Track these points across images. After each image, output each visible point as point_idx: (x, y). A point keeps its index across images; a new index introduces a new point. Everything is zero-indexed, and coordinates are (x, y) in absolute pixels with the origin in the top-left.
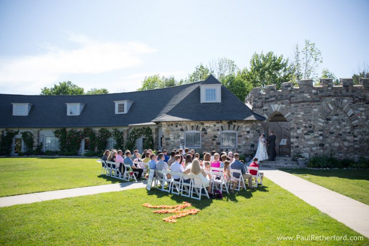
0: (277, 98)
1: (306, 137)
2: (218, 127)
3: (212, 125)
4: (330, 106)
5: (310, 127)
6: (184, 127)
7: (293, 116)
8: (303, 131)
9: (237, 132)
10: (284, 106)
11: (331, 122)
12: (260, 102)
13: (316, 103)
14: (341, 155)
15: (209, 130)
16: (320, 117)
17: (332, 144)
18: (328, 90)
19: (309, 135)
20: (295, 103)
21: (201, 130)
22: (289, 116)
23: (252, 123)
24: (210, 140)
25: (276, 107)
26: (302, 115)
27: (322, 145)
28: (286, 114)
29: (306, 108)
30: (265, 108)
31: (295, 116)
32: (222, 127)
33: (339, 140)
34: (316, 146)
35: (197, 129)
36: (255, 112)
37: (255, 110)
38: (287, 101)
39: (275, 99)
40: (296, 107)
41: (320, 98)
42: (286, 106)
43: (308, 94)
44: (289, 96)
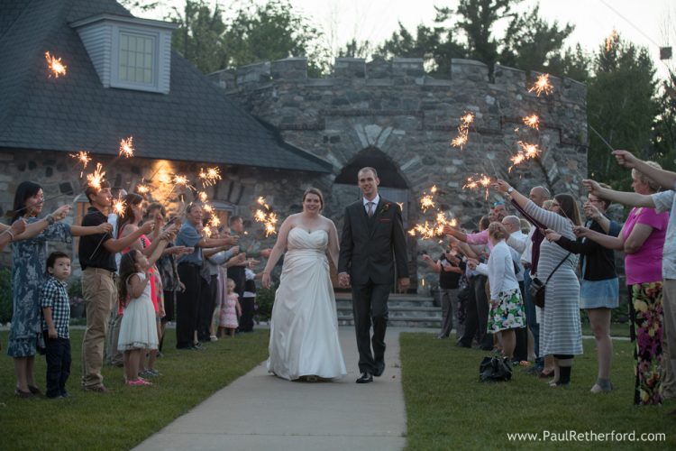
0: (376, 105)
5: (478, 205)
6: (73, 179)
7: (431, 168)
8: (458, 215)
9: (234, 210)
10: (403, 132)
12: (314, 112)
13: (491, 137)
18: (516, 103)
20: (438, 128)
22: (417, 166)
23: (280, 182)
25: (371, 134)
26: (457, 166)
28: (406, 160)
30: (331, 132)
31: (436, 168)
36: (290, 143)
37: (292, 137)
38: (413, 118)
39: (370, 106)
40: (439, 141)
41: (501, 123)
42: (408, 134)
43: (477, 109)
44: (419, 104)
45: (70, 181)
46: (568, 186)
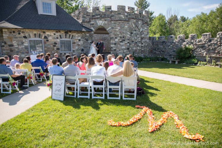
0: (101, 16)
1: (121, 43)
2: (57, 36)
3: (52, 34)
4: (133, 24)
5: (123, 37)
6: (27, 35)
8: (119, 40)
9: (71, 40)
10: (107, 22)
11: (133, 35)
12: (88, 19)
13: (127, 22)
14: (136, 54)
15: (50, 38)
16: (128, 32)
17: (133, 48)
18: (132, 15)
19: (122, 42)
20: (114, 21)
21: (43, 37)
22: (110, 29)
23: (82, 34)
24: (52, 46)
25: (100, 23)
26: (119, 29)
27: (128, 49)
28: (108, 28)
29: (121, 25)
30: (92, 23)
31: (114, 29)
32: (60, 36)
33: (136, 46)
34: (126, 49)
35: (39, 37)
36: (84, 25)
37: (84, 24)
38: (109, 19)
40: (115, 23)
41: (129, 19)
43: (123, 16)
44: (110, 16)
45: (26, 35)
46: (144, 33)
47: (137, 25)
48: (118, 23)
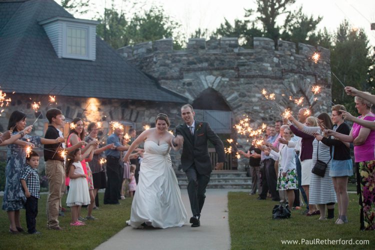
0: (211, 65)
2: (103, 113)
5: (271, 119)
7: (243, 99)
9: (134, 125)
10: (227, 79)
12: (177, 69)
13: (278, 81)
16: (281, 104)
18: (290, 61)
20: (247, 77)
22: (236, 98)
25: (209, 81)
26: (259, 98)
28: (230, 95)
30: (187, 80)
31: (246, 99)
36: (164, 87)
37: (165, 83)
38: (233, 71)
39: (209, 65)
40: (248, 84)
41: (282, 73)
42: (230, 80)
43: (269, 65)
44: (236, 63)
46: (321, 107)
47: (303, 88)
48: (256, 84)
